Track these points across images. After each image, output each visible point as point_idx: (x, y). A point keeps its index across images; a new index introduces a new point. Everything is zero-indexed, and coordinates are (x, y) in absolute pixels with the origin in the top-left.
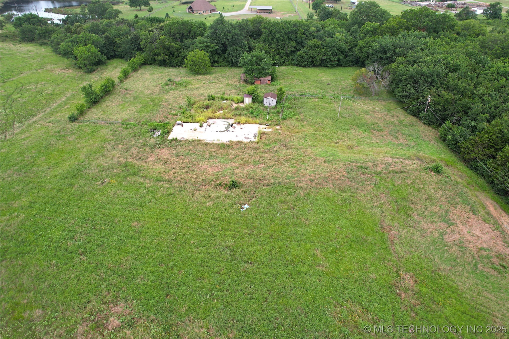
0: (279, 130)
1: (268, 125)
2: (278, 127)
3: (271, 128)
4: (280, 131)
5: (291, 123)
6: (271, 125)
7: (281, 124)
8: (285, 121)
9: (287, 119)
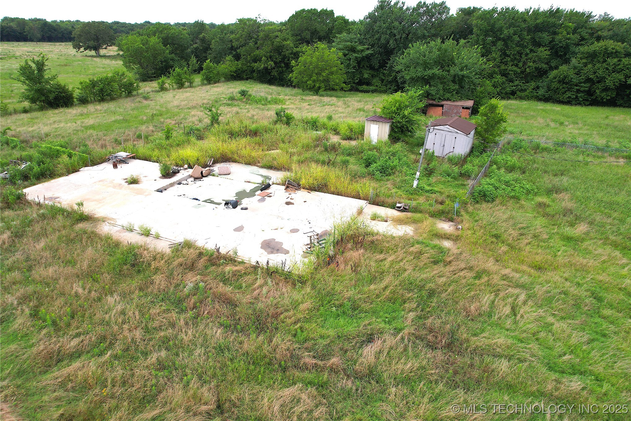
0: (447, 237)
1: (405, 210)
2: (445, 227)
3: (415, 222)
4: (447, 244)
5: (511, 218)
6: (416, 210)
7: (466, 217)
8: (484, 205)
9: (497, 201)
